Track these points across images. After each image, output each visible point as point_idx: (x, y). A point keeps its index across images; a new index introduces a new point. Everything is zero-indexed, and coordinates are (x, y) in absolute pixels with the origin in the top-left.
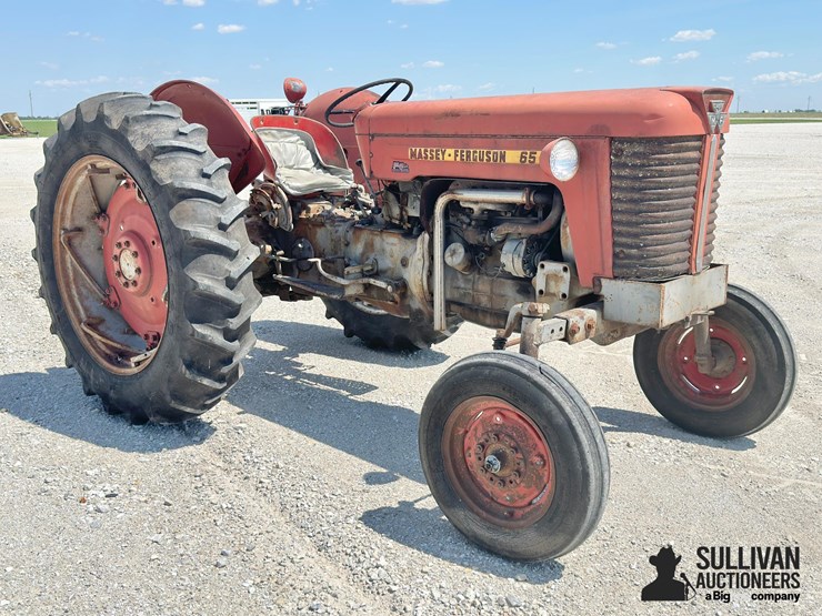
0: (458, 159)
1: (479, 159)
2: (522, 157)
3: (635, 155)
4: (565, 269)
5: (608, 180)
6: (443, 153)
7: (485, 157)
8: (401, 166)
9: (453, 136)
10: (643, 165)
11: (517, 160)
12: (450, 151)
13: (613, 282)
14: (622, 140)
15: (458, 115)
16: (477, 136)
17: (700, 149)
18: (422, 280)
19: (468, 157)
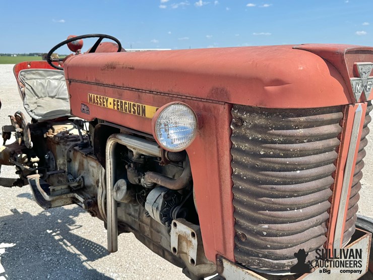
0: (116, 107)
3: (256, 127)
4: (193, 235)
5: (227, 153)
7: (132, 110)
8: (85, 108)
9: (112, 86)
10: (265, 141)
12: (111, 100)
13: (234, 267)
14: (242, 109)
15: (132, 68)
17: (341, 122)
19: (122, 107)
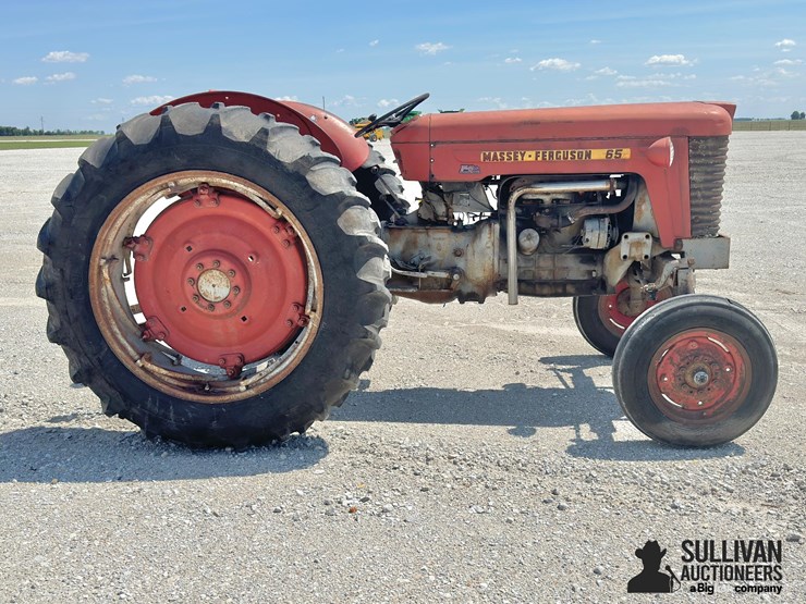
0: (540, 159)
1: (564, 157)
2: (608, 154)
4: (647, 237)
6: (523, 155)
7: (570, 156)
8: (470, 169)
9: (534, 140)
10: (714, 155)
11: (604, 157)
12: (531, 153)
13: (692, 241)
16: (560, 140)
18: (493, 265)
19: (551, 156)
